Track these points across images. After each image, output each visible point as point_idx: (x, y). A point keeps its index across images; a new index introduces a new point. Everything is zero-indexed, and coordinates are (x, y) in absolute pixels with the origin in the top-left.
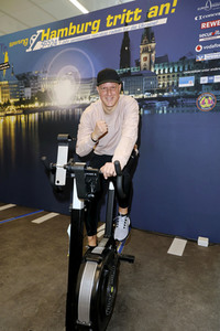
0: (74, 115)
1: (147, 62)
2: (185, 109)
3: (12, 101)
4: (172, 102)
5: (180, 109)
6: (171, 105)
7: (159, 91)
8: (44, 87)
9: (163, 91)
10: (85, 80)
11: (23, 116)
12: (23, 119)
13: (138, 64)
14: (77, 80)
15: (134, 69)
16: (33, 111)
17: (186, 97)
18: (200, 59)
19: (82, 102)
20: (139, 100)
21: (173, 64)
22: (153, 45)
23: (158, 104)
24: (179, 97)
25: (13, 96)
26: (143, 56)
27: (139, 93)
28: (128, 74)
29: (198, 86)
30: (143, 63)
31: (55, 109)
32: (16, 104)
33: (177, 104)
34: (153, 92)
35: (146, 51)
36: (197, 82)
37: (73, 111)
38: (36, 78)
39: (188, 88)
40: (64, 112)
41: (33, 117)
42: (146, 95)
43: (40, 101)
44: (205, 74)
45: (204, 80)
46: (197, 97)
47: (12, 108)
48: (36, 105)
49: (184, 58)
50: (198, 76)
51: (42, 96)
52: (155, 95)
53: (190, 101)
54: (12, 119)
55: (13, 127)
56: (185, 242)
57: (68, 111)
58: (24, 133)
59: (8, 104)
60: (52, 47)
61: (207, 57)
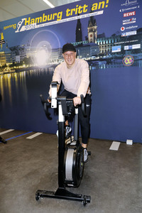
0: (48, 72)
1: (92, 38)
2: (116, 65)
3: (7, 64)
4: (108, 61)
5: (113, 65)
6: (108, 63)
7: (100, 55)
8: (28, 55)
9: (103, 55)
10: (55, 50)
11: (16, 74)
12: (16, 75)
13: (87, 39)
14: (49, 50)
15: (84, 42)
16: (22, 70)
17: (117, 58)
18: (123, 35)
19: (53, 63)
20: (88, 61)
21: (108, 39)
22: (95, 27)
23: (100, 63)
24: (112, 58)
25: (8, 61)
26: (90, 34)
27: (88, 57)
28: (81, 45)
29: (123, 51)
30: (90, 38)
31: (36, 68)
32: (10, 66)
33: (111, 63)
34: (97, 56)
35: (91, 31)
36: (122, 49)
37: (48, 69)
38: (23, 49)
39: (117, 53)
40: (42, 70)
41: (23, 74)
42: (92, 58)
43: (26, 64)
44: (127, 44)
45: (126, 48)
46: (122, 58)
47: (8, 68)
48: (24, 66)
49: (114, 35)
50: (123, 45)
51: (27, 61)
52: (98, 58)
53: (119, 61)
54: (9, 76)
55: (9, 81)
56: (119, 143)
57: (45, 69)
58: (17, 84)
59: (5, 66)
60: (32, 30)
61: (128, 34)
